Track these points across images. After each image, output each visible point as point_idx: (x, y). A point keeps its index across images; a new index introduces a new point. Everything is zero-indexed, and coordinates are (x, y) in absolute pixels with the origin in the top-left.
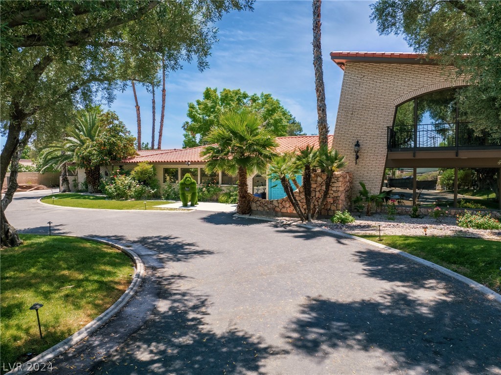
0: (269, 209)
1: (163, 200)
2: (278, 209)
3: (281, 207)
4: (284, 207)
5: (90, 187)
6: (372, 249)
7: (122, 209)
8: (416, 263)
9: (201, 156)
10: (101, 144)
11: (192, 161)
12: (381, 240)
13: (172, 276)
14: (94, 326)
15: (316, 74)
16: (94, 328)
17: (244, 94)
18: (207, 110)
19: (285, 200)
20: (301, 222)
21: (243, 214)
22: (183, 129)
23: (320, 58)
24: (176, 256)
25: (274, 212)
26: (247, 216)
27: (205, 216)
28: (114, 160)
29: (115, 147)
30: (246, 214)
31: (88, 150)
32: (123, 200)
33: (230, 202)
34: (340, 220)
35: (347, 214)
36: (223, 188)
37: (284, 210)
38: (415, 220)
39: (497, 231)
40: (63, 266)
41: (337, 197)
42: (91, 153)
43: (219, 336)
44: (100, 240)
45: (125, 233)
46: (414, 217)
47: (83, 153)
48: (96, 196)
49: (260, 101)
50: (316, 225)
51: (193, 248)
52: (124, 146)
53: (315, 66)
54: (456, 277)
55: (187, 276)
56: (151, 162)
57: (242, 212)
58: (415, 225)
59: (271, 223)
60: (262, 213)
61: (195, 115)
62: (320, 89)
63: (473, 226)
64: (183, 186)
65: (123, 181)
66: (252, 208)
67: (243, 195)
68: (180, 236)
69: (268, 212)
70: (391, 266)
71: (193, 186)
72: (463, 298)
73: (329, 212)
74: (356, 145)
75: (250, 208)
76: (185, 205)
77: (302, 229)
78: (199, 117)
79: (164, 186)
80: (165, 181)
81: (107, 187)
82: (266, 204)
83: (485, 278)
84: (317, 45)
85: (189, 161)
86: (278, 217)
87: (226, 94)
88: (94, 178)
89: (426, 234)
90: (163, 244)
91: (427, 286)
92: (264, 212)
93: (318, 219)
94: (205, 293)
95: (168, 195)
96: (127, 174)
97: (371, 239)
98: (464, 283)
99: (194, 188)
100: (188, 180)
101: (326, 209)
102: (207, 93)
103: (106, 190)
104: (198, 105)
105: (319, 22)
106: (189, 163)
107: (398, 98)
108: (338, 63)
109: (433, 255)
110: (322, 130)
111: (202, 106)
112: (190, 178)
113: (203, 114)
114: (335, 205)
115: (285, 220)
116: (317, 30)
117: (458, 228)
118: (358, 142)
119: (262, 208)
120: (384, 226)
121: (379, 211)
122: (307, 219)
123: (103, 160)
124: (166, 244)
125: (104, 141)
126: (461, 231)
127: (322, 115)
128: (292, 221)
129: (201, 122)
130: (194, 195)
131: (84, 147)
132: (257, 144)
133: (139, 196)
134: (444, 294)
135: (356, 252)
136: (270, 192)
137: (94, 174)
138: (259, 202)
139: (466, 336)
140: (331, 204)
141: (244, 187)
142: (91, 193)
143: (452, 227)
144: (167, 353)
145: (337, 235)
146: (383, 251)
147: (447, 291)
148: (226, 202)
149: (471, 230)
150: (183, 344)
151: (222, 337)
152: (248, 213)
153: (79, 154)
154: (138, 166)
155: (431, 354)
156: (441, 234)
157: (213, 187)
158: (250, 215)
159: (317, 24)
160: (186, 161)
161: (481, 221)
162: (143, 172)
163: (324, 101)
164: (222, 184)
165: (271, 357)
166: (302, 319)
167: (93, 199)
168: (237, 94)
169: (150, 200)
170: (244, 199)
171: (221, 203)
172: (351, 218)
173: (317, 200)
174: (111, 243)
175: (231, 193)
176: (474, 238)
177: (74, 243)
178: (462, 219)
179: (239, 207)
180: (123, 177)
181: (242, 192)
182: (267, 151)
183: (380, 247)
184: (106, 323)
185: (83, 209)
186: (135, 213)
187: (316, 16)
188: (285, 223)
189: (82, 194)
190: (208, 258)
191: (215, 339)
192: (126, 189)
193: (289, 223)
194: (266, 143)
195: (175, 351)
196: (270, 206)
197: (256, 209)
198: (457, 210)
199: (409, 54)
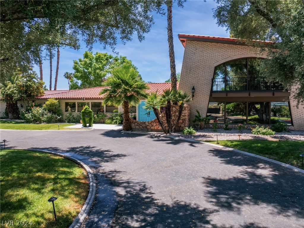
0: (143, 127)
1: (66, 123)
2: (149, 127)
3: (150, 126)
4: (152, 126)
5: (10, 115)
6: (217, 148)
7: (42, 130)
8: (246, 155)
9: (100, 94)
10: (21, 86)
11: (86, 98)
12: (219, 143)
13: (111, 172)
14: (87, 209)
15: (169, 47)
16: (87, 210)
17: (110, 56)
18: (87, 65)
19: (153, 121)
20: (166, 134)
21: (127, 130)
22: (64, 77)
23: (172, 37)
24: (103, 159)
25: (146, 129)
26: (130, 132)
27: (102, 132)
28: (29, 97)
29: (31, 88)
30: (129, 131)
31: (11, 90)
32: (38, 124)
33: (113, 124)
34: (188, 133)
35: (192, 129)
36: (107, 115)
37: (153, 128)
38: (227, 131)
39: (272, 136)
40: (34, 170)
41: (184, 119)
42: (13, 92)
43: (171, 206)
44: (44, 151)
45: (57, 146)
46: (226, 130)
47: (7, 92)
48: (16, 121)
49: (119, 61)
50: (176, 136)
51: (111, 153)
52: (37, 88)
53: (169, 42)
54: (272, 161)
55: (121, 171)
56: (57, 98)
57: (126, 129)
58: (230, 134)
59: (148, 135)
60: (138, 130)
61: (78, 68)
62: (172, 55)
63: (260, 134)
64: (84, 114)
65: (37, 111)
66: (132, 127)
67: (127, 119)
68: (96, 146)
69: (142, 129)
70: (234, 157)
71: (90, 114)
72: (283, 172)
73: (180, 128)
74: (193, 89)
75: (131, 127)
76: (85, 126)
77: (168, 139)
78: (81, 70)
79: (66, 114)
80: (67, 111)
81: (26, 115)
82: (141, 124)
83: (287, 161)
84: (170, 29)
85: (84, 98)
86: (149, 132)
87: (99, 55)
88: (13, 109)
89: (240, 139)
90: (88, 151)
91: (261, 167)
92: (140, 129)
93: (174, 132)
94: (141, 181)
95: (69, 120)
96: (40, 106)
97: (212, 142)
98: (278, 164)
99: (90, 115)
100: (88, 110)
101: (178, 127)
102: (86, 54)
103: (25, 117)
104: (80, 62)
105: (171, 15)
106: (84, 99)
107: (216, 63)
108: (181, 41)
109: (253, 150)
110: (173, 79)
111: (83, 63)
112: (89, 109)
113: (83, 67)
114: (184, 124)
115: (155, 133)
116: (170, 20)
117: (253, 135)
118: (194, 87)
119: (138, 127)
120: (214, 135)
121: (206, 126)
122: (168, 132)
123: (21, 96)
124: (91, 151)
125: (23, 84)
126: (255, 137)
127: (173, 71)
128: (160, 134)
129: (82, 73)
130: (91, 119)
131: (8, 88)
132: (137, 88)
133: (49, 121)
134: (273, 171)
135: (209, 151)
136: (139, 117)
137: (14, 106)
138: (136, 123)
139: (300, 192)
140: (181, 123)
141: (127, 114)
142: (11, 119)
143: (250, 135)
144: (148, 220)
145: (191, 141)
146: (223, 149)
147: (273, 169)
148: (111, 123)
149: (260, 136)
150: (153, 213)
151: (173, 207)
152: (130, 130)
153: (3, 92)
154: (48, 101)
155: (291, 203)
156: (247, 139)
157: (101, 114)
158: (132, 131)
159: (170, 17)
160: (82, 98)
161: (264, 131)
162: (52, 105)
163: (174, 63)
164: (107, 112)
165: (211, 215)
166: (210, 191)
167: (15, 123)
168: (105, 56)
169: (57, 123)
170: (128, 121)
171: (107, 124)
172: (194, 131)
173: (173, 121)
174: (53, 152)
175: (114, 118)
176: (264, 140)
177: (29, 154)
178: (254, 130)
179: (124, 127)
180: (38, 108)
181: (126, 117)
182: (143, 92)
183: (220, 147)
184: (93, 206)
185: (13, 130)
186: (53, 132)
187: (169, 12)
188: (156, 135)
189: (4, 120)
190: (125, 159)
191: (170, 208)
192: (40, 116)
193: (159, 135)
194: (142, 87)
195: (152, 218)
196: (144, 125)
197: (134, 127)
198: (248, 125)
199: (223, 38)
